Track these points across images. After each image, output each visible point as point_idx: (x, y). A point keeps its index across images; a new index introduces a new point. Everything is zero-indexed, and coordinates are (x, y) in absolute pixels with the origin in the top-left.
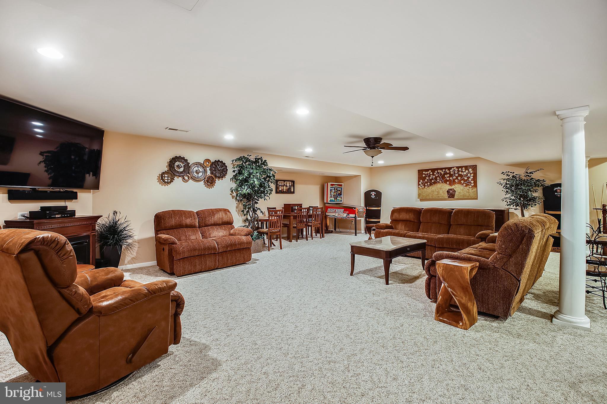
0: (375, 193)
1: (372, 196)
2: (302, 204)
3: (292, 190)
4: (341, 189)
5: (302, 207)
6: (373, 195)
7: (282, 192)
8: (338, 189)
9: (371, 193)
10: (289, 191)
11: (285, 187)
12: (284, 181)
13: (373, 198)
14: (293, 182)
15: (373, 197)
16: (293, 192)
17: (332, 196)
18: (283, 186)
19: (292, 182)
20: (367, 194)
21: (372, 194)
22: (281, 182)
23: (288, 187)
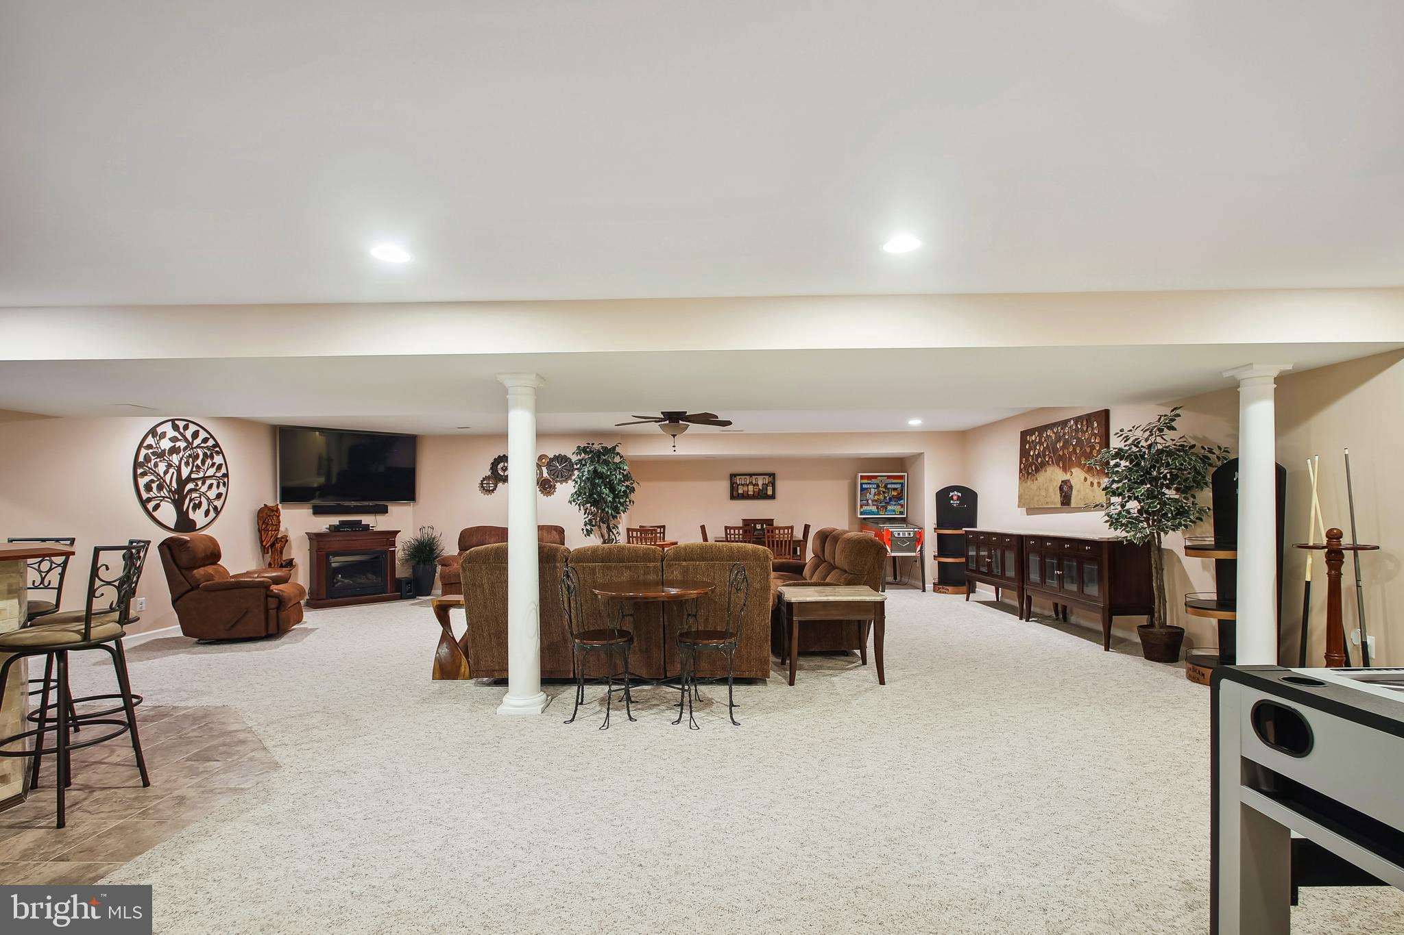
0: (960, 494)
1: (952, 502)
2: (773, 520)
3: (770, 492)
4: (902, 486)
5: (772, 525)
6: (955, 498)
7: (745, 497)
8: (889, 486)
9: (951, 494)
10: (761, 495)
11: (751, 488)
12: (751, 475)
13: (955, 505)
14: (772, 475)
15: (955, 503)
16: (773, 497)
17: (870, 502)
18: (748, 485)
19: (770, 476)
20: (943, 497)
21: (952, 496)
22: (743, 477)
23: (760, 488)
